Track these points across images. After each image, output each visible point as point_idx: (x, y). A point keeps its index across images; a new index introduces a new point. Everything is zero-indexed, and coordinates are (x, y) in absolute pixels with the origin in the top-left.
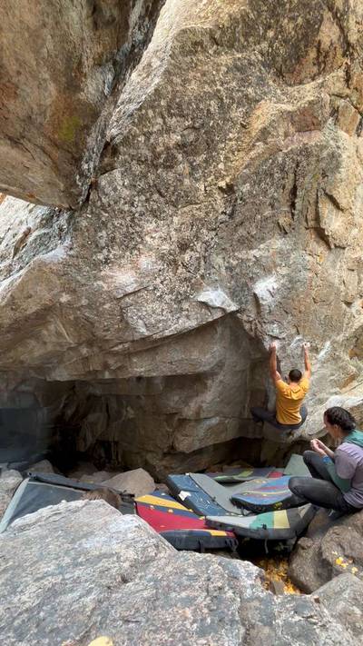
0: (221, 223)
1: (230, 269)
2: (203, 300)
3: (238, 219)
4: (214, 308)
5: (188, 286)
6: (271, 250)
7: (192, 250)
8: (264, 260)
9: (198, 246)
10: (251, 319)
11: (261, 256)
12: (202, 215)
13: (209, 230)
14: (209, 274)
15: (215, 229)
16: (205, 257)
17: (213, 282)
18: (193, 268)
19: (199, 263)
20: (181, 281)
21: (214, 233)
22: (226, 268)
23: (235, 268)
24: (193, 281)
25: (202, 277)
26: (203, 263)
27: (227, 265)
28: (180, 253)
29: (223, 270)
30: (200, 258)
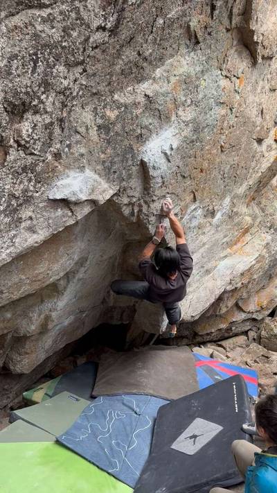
0: (93, 48)
1: (104, 128)
2: (58, 197)
3: (124, 34)
4: (77, 203)
5: (30, 180)
6: (173, 80)
7: (36, 112)
8: (161, 99)
9: (50, 101)
10: (134, 200)
11: (157, 94)
12: (56, 34)
13: (69, 66)
14: (69, 146)
15: (82, 63)
16: (61, 120)
17: (77, 160)
18: (38, 146)
19: (51, 134)
20: (16, 174)
21: (80, 69)
22: (99, 127)
23: (114, 124)
24: (39, 169)
25: (57, 156)
26: (57, 131)
27: (100, 121)
28: (11, 121)
29: (93, 133)
30: (52, 124)
